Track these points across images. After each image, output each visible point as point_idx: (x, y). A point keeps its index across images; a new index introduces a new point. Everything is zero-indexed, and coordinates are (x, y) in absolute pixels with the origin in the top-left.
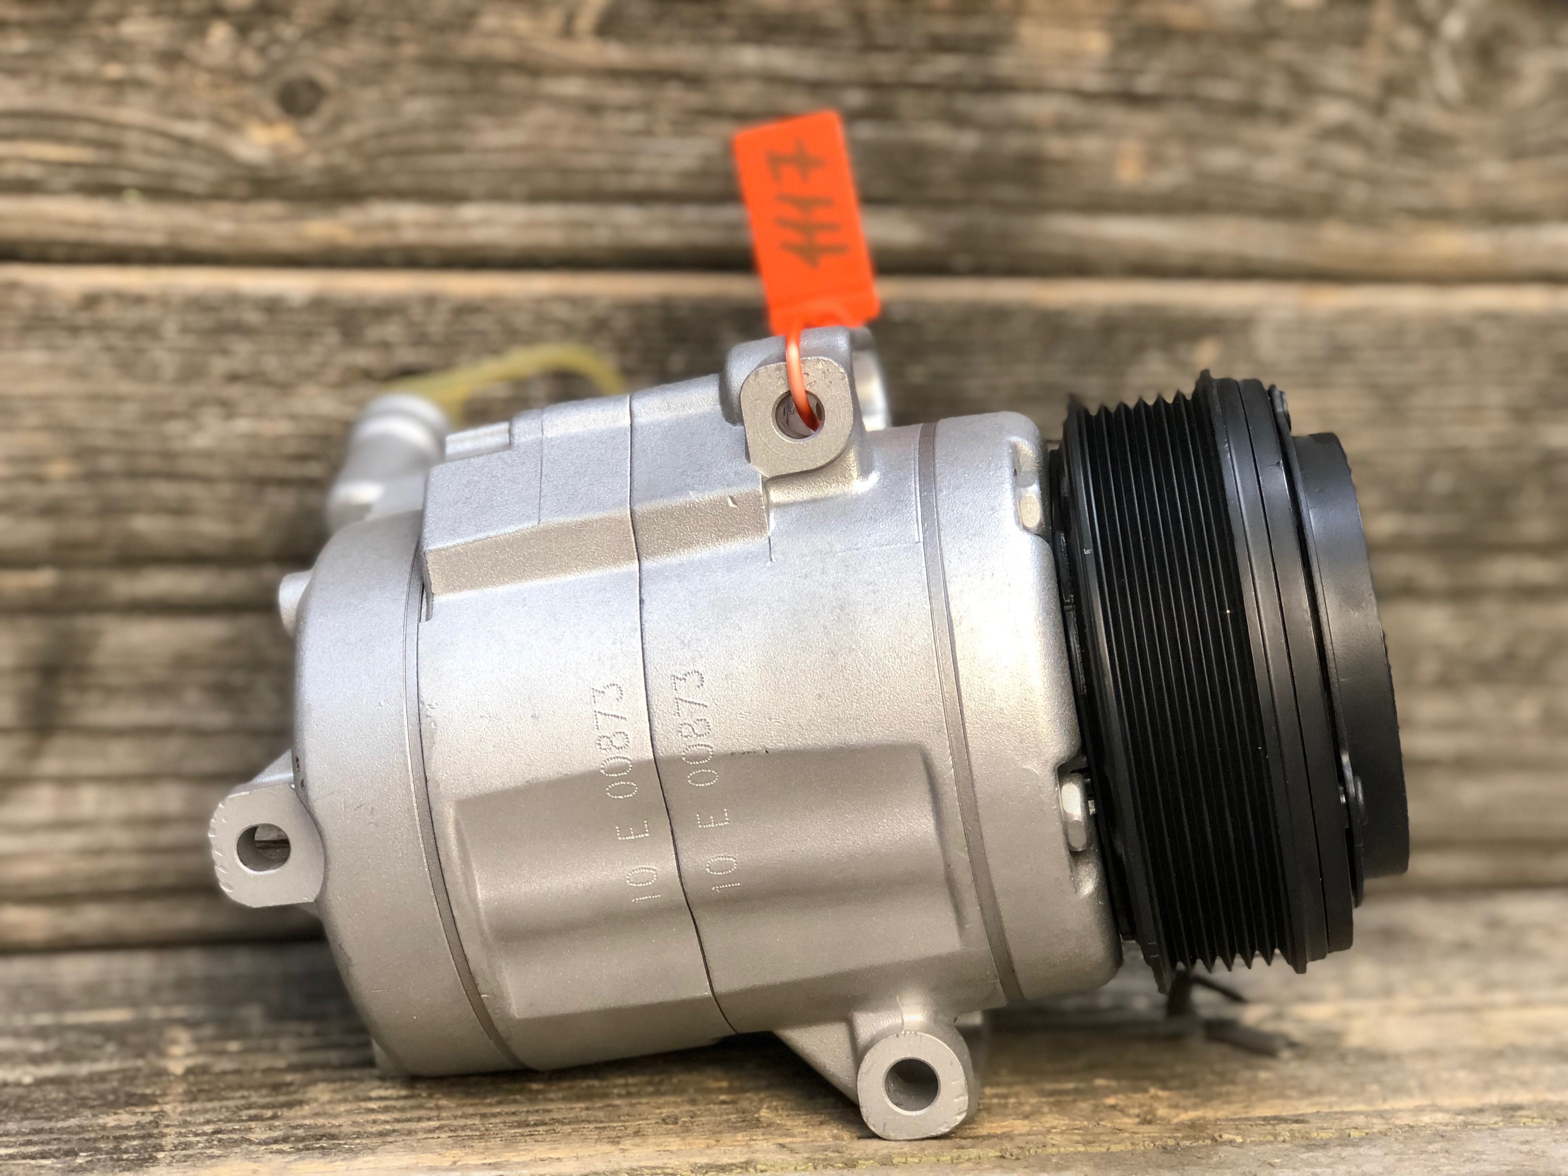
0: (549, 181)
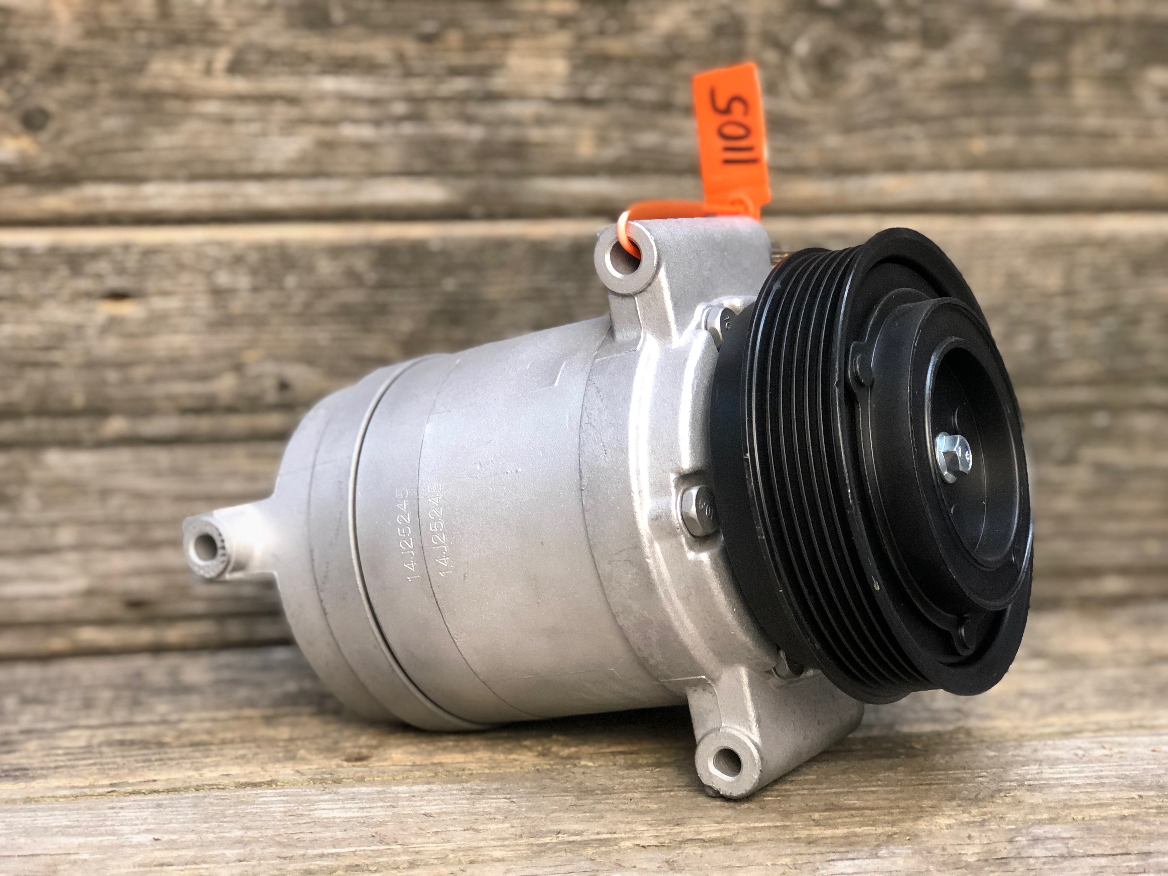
0: (200, 168)
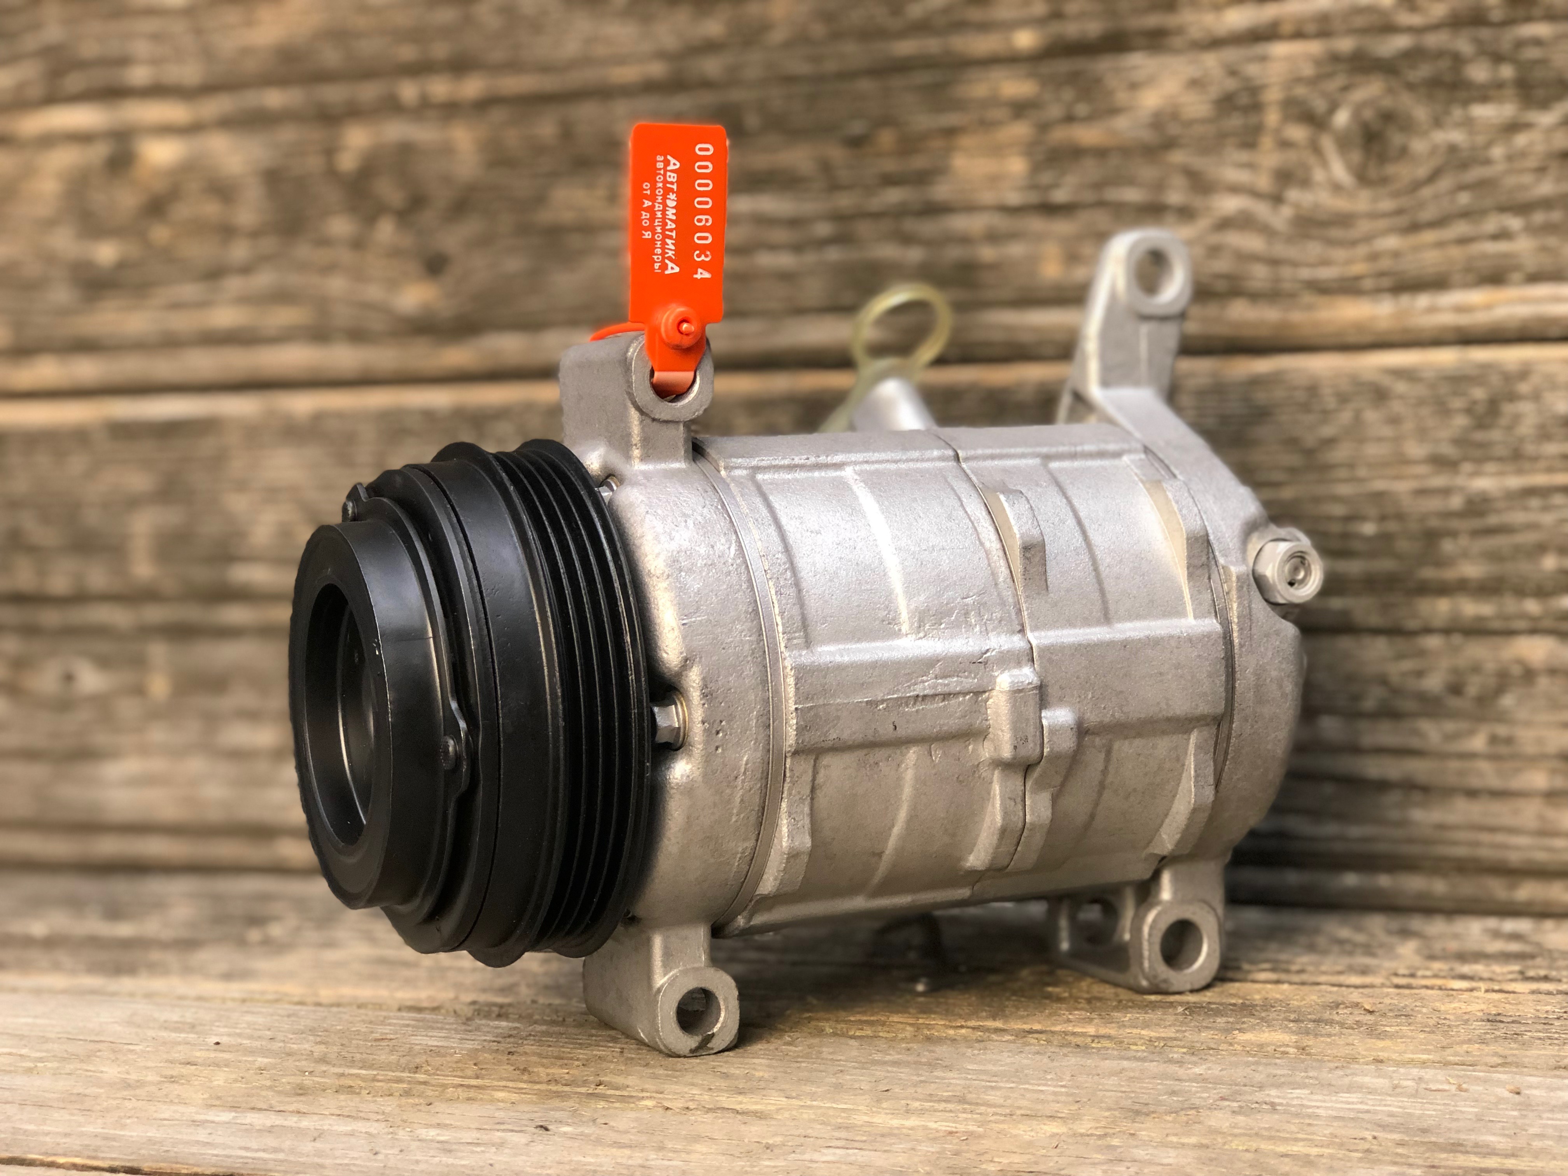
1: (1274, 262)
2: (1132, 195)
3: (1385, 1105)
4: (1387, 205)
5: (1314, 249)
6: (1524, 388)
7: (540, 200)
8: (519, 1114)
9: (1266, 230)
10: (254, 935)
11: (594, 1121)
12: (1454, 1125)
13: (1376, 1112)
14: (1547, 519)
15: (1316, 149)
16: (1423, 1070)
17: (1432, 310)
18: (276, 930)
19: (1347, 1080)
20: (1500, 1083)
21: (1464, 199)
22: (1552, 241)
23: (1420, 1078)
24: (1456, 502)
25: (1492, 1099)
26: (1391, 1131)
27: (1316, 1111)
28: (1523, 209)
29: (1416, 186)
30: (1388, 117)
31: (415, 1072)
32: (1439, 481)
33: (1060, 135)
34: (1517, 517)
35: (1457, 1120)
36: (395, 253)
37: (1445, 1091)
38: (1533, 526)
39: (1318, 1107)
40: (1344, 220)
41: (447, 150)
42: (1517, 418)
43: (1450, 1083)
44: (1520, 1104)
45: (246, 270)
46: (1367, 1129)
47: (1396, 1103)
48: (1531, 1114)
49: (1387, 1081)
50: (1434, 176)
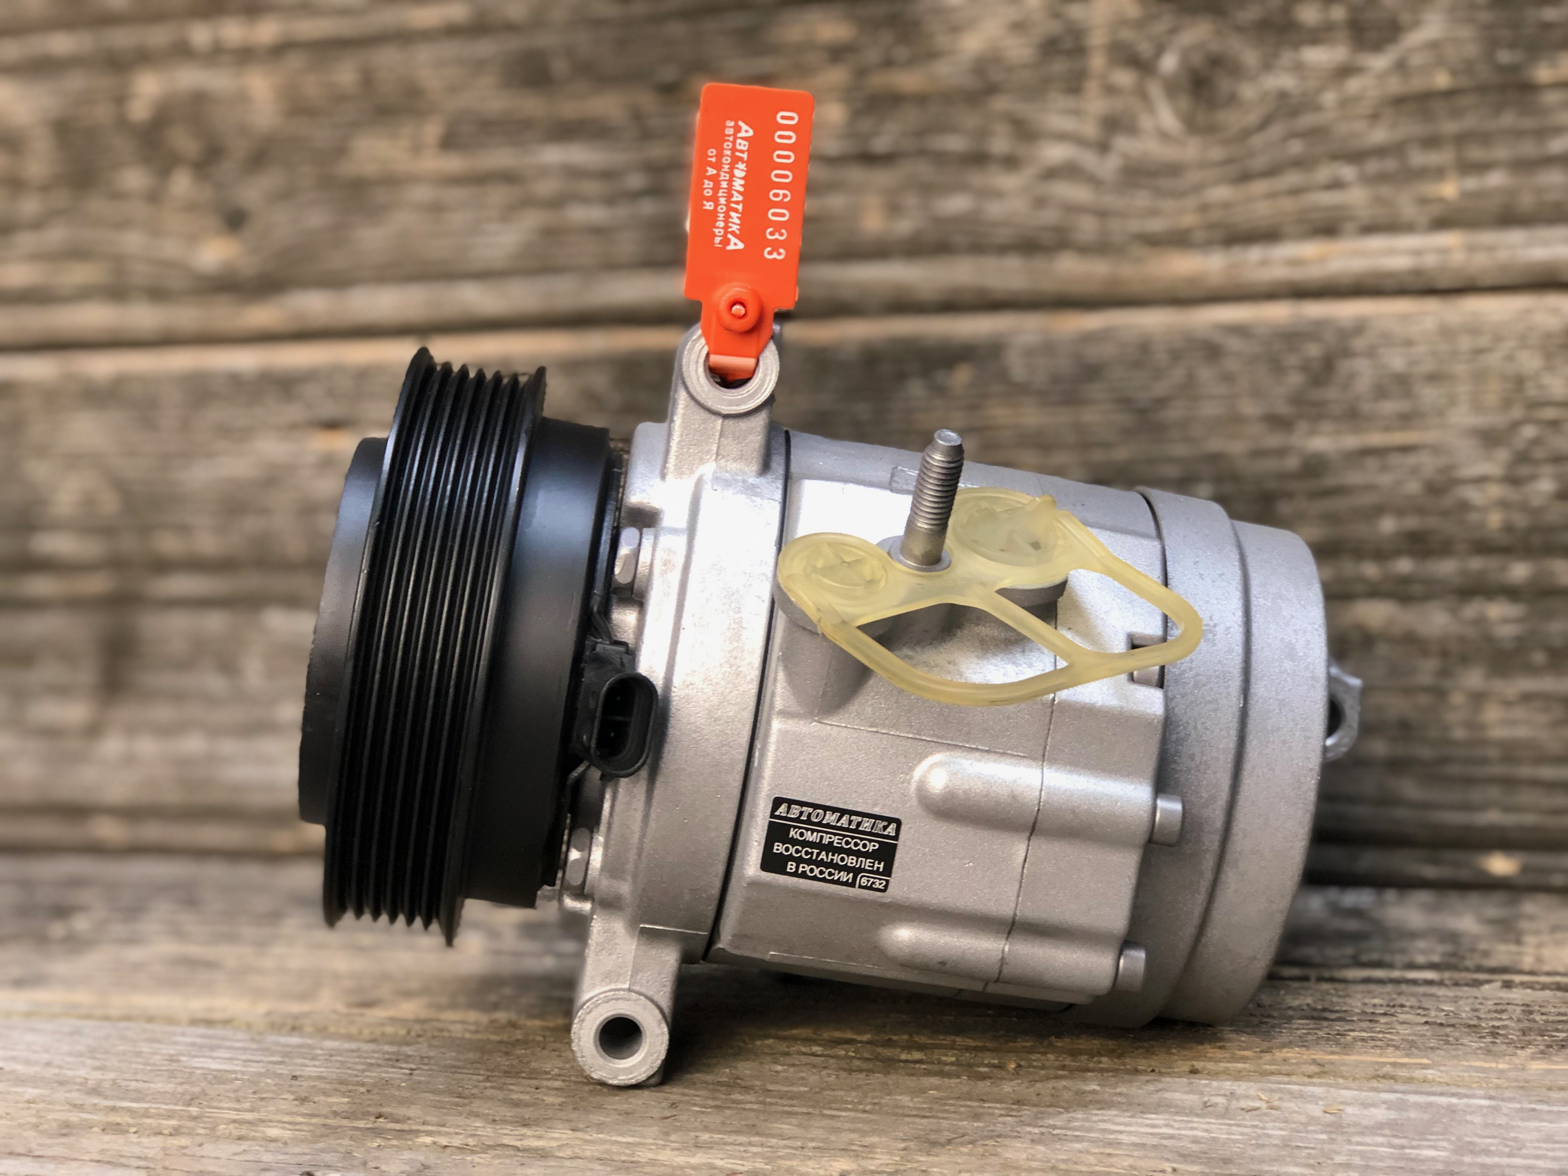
1: (1102, 214)
2: (954, 143)
3: (1191, 1129)
4: (1216, 153)
5: (1142, 199)
6: (1359, 344)
7: (341, 151)
8: (287, 1157)
9: (1094, 181)
10: (57, 929)
11: (365, 1164)
12: (1258, 1153)
13: (1179, 1138)
14: (1385, 479)
15: (1142, 94)
16: (1236, 1083)
17: (1264, 263)
18: (81, 924)
19: (1156, 1097)
20: (1315, 1099)
21: (1296, 147)
22: (1385, 191)
23: (1232, 1093)
24: (1292, 463)
25: (1303, 1119)
26: (1193, 1163)
27: (1120, 1137)
28: (1356, 157)
29: (1246, 134)
30: (1217, 62)
31: (189, 1105)
32: (1274, 440)
33: (879, 81)
34: (1354, 478)
35: (1263, 1146)
36: (191, 207)
37: (1257, 1109)
38: (1370, 488)
39: (1121, 1132)
40: (1174, 170)
41: (242, 98)
42: (1352, 377)
43: (1261, 1099)
44: (1331, 1125)
45: (37, 225)
46: (1168, 1160)
47: (1202, 1126)
48: (1340, 1138)
49: (1197, 1097)
50: (1265, 123)
